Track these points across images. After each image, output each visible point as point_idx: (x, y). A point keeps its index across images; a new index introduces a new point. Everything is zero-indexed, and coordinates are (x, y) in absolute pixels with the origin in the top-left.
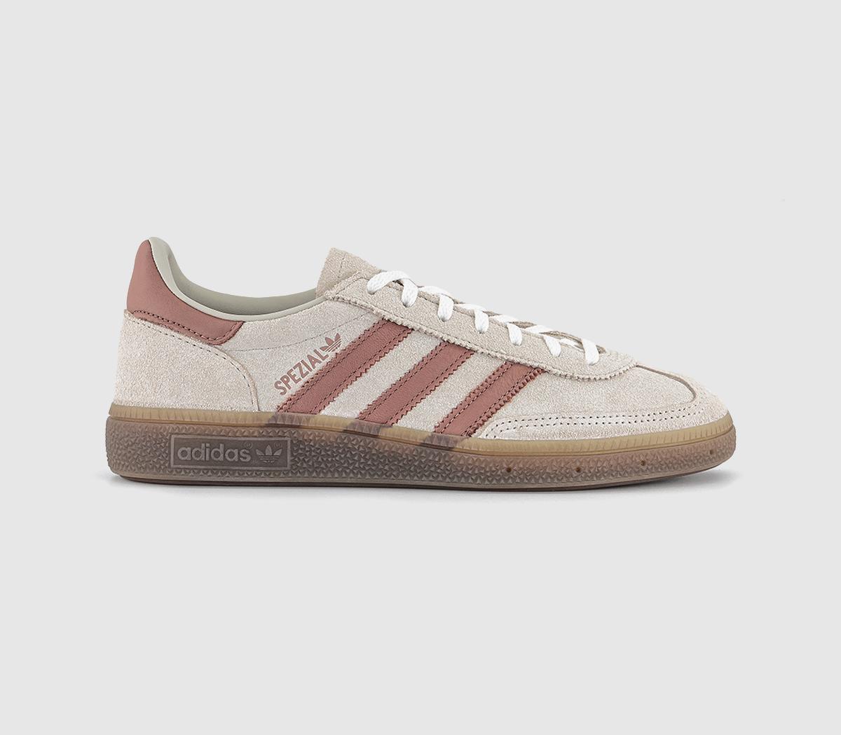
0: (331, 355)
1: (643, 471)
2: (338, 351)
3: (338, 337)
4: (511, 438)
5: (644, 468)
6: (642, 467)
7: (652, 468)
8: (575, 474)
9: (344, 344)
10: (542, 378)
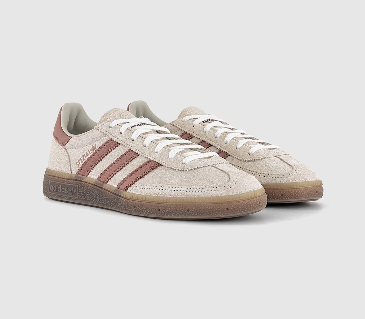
0: (92, 152)
1: (188, 214)
2: (94, 151)
3: (96, 145)
4: (138, 193)
5: (188, 213)
6: (187, 212)
7: (192, 213)
8: (157, 212)
9: (97, 148)
10: (160, 168)
